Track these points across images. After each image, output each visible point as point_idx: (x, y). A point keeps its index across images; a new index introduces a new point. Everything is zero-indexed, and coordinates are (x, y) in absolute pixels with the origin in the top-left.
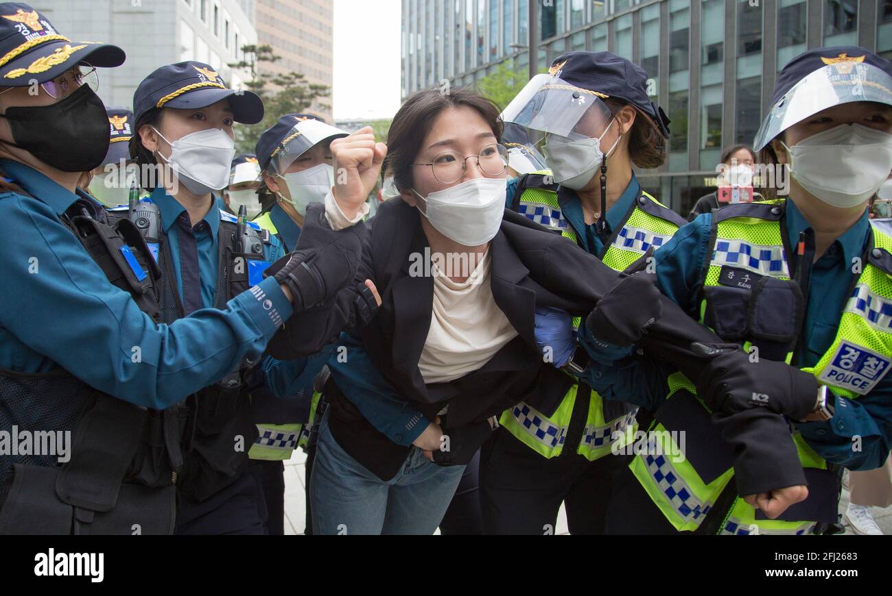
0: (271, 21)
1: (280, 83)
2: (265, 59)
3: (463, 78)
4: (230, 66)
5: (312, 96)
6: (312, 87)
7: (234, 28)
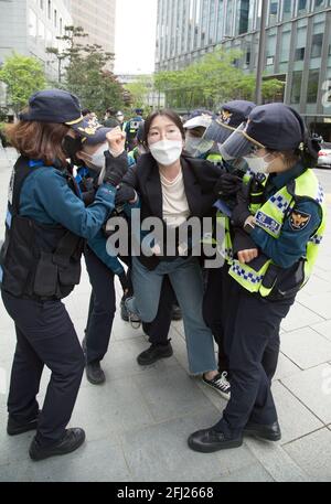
0: (79, 12)
1: (88, 50)
2: (79, 35)
3: (192, 53)
4: (58, 38)
5: (106, 59)
6: (107, 54)
7: (59, 16)
